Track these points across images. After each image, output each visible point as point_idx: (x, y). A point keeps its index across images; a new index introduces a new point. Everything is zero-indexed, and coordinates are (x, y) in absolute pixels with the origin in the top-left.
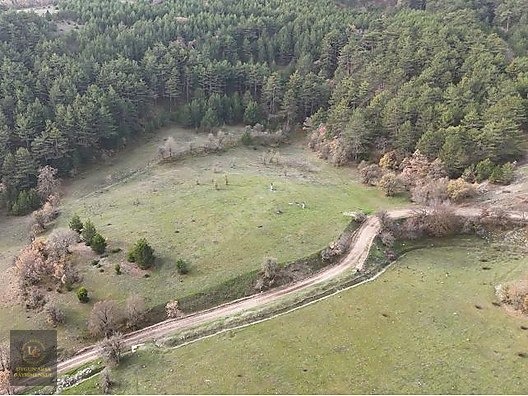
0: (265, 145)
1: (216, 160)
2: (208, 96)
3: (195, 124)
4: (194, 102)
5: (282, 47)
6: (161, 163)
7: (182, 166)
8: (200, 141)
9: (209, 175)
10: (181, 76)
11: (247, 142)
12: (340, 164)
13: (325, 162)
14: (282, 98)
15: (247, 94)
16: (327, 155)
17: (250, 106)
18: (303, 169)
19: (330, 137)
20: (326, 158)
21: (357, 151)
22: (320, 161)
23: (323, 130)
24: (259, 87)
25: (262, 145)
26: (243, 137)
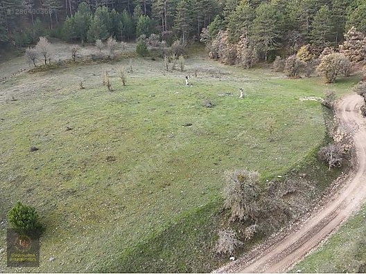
1: (107, 67)
2: (93, 11)
3: (80, 37)
4: (78, 14)
6: (32, 72)
7: (62, 73)
8: (85, 52)
9: (98, 80)
11: (143, 53)
12: (251, 65)
13: (232, 67)
14: (174, 12)
15: (138, 9)
16: (233, 59)
17: (142, 19)
18: (212, 73)
19: (233, 40)
20: (233, 64)
21: (269, 49)
22: (226, 66)
23: (224, 36)
24: (149, 7)
25: (160, 56)
26: (138, 48)
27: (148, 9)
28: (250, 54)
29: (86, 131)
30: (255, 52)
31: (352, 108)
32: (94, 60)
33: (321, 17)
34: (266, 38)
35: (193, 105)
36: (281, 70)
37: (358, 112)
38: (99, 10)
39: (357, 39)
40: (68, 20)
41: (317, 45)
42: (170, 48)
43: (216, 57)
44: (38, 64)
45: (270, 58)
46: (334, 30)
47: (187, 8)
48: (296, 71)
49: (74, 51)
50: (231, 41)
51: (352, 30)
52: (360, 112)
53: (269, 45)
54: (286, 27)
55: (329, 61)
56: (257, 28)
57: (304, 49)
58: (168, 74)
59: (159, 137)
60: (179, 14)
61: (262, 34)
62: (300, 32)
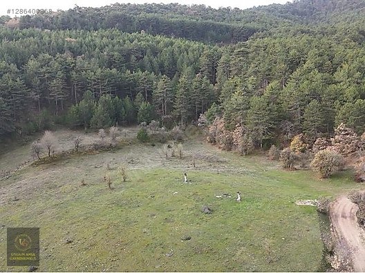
0: (163, 141)
2: (97, 98)
3: (84, 124)
4: (82, 102)
5: (166, 64)
6: (36, 164)
7: (64, 165)
8: (88, 140)
10: (68, 80)
11: (144, 139)
12: (247, 153)
13: (229, 153)
14: (174, 99)
15: (139, 96)
16: (230, 145)
17: (143, 106)
18: (210, 160)
19: (230, 127)
20: (230, 150)
21: (264, 138)
22: (224, 152)
23: (220, 123)
24: (150, 93)
25: (160, 141)
26: (139, 135)
27: (149, 95)
28: (246, 142)
29: (86, 245)
30: (250, 140)
31: (348, 214)
32: (97, 150)
33: (312, 110)
34: (261, 127)
35: (192, 210)
36: (276, 158)
37: (354, 219)
38: (103, 98)
39: (347, 134)
40: (73, 108)
41: (310, 135)
42: (170, 132)
43: (213, 142)
44: (42, 156)
45: (265, 145)
46: (324, 122)
47: (185, 95)
48: (290, 163)
49: (77, 142)
50: (227, 128)
51: (341, 126)
52: (356, 219)
53: (264, 134)
54: (279, 117)
55: (322, 157)
56: (251, 118)
57: (297, 139)
58: (167, 164)
59: (158, 255)
60: (178, 101)
61: (257, 124)
62: (293, 122)
